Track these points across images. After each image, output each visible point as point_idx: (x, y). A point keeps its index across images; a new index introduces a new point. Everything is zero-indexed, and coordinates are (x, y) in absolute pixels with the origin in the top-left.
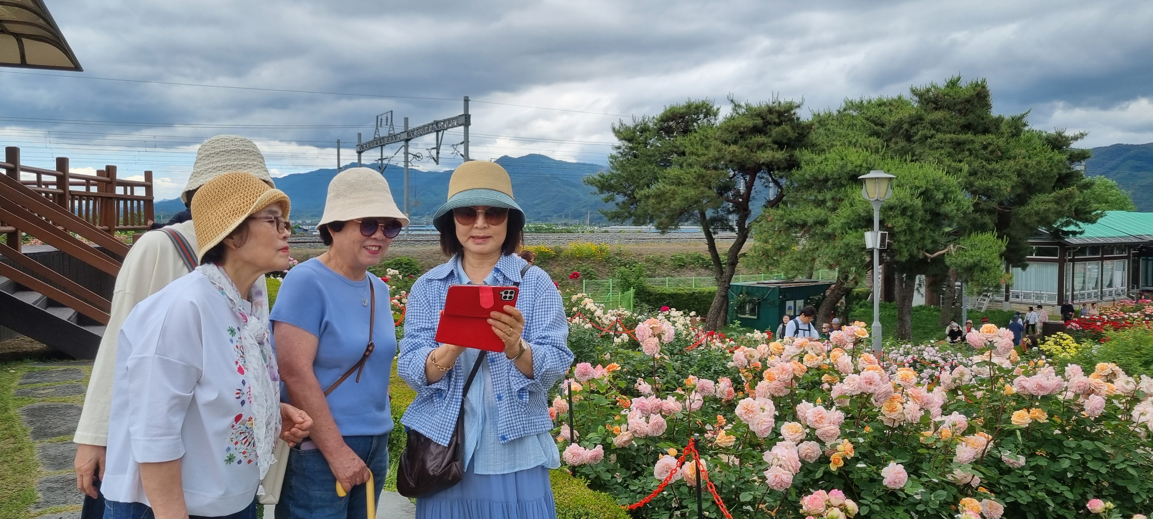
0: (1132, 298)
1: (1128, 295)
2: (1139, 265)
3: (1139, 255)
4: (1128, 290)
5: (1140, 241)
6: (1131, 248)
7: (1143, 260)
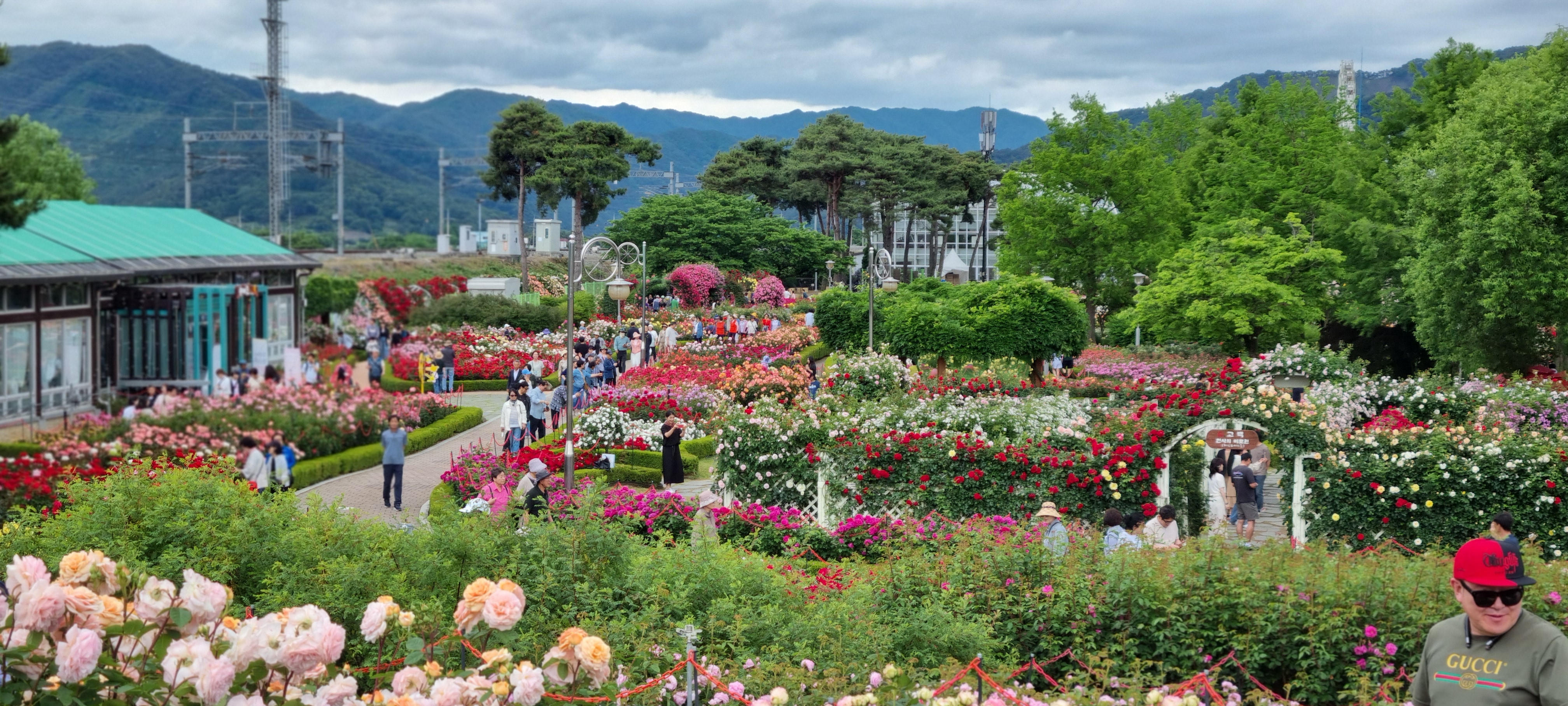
0: (103, 407)
1: (95, 403)
2: (113, 331)
3: (115, 305)
4: (95, 390)
5: (116, 272)
6: (98, 288)
7: (122, 317)
